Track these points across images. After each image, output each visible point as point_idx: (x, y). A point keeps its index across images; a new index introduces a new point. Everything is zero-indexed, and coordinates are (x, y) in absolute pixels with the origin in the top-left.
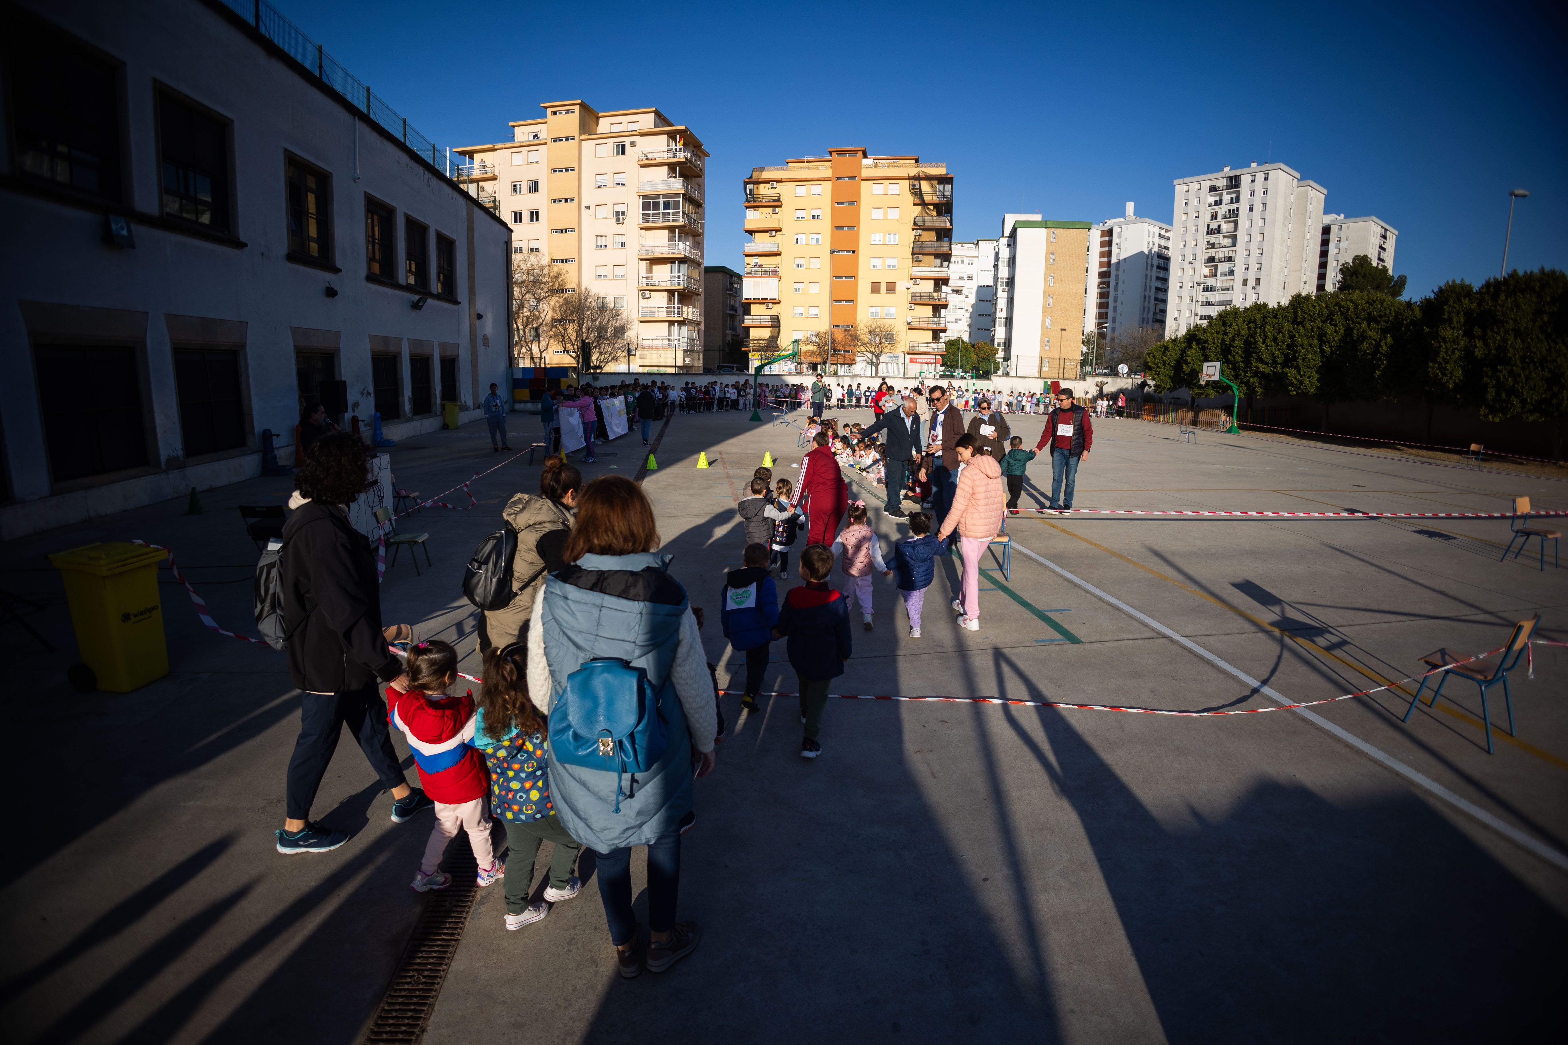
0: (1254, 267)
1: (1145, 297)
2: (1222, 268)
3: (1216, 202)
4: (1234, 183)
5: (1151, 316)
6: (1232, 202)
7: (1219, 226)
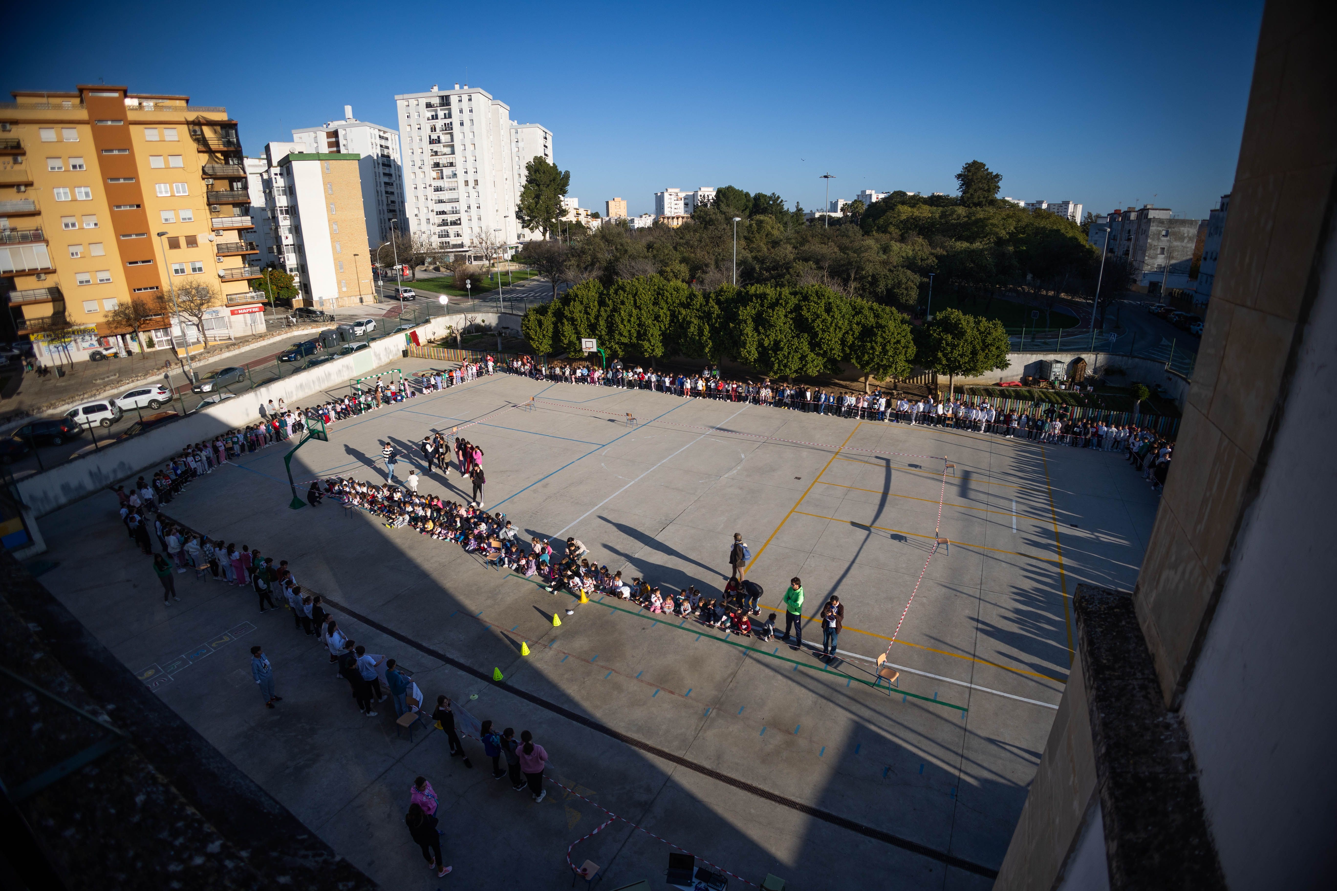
0: (471, 171)
1: (378, 192)
2: (447, 171)
3: (432, 116)
4: (445, 101)
5: (385, 208)
6: (445, 118)
7: (439, 137)
